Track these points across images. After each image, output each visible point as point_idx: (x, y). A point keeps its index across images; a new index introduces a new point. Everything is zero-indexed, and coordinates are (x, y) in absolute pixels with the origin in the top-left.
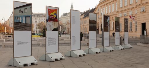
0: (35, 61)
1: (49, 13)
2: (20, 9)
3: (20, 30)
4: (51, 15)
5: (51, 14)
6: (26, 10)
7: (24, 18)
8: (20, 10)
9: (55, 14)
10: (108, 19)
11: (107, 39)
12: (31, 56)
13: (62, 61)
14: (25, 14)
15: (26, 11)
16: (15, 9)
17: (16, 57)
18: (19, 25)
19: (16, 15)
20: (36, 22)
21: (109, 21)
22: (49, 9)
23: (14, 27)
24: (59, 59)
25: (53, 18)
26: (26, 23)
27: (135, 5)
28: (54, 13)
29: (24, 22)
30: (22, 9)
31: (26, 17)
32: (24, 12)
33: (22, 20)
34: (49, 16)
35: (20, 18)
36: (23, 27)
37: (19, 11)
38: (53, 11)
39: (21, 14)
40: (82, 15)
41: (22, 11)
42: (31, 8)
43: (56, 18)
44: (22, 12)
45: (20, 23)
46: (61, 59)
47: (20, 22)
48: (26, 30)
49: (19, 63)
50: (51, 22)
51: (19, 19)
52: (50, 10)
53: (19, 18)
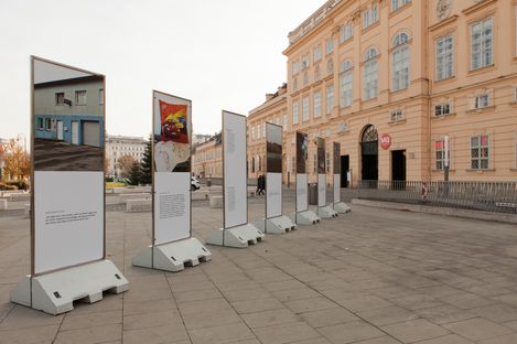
0: (119, 278)
1: (164, 114)
2: (60, 90)
3: (58, 167)
4: (167, 122)
5: (170, 117)
6: (85, 97)
7: (76, 127)
8: (58, 94)
9: (180, 119)
10: (305, 143)
11: (303, 190)
12: (104, 258)
13: (204, 266)
14: (79, 111)
15: (83, 99)
16: (37, 87)
17: (41, 271)
18: (53, 151)
19: (40, 113)
20: (115, 154)
21: (306, 148)
22: (161, 103)
23: (36, 158)
24: (195, 262)
25: (175, 130)
26: (82, 143)
27: (325, 120)
28: (178, 115)
29: (76, 141)
30: (69, 92)
31: (82, 122)
32: (73, 101)
33: (68, 132)
34: (163, 124)
35: (60, 124)
36: (73, 159)
37: (54, 97)
38: (174, 108)
39: (62, 109)
40: (212, 140)
41: (66, 97)
42: (103, 90)
43: (184, 130)
44: (69, 103)
45: (57, 143)
46: (202, 260)
47: (60, 137)
48: (83, 168)
49: (53, 297)
50: (170, 143)
51: (53, 129)
52: (164, 107)
53: (53, 124)
